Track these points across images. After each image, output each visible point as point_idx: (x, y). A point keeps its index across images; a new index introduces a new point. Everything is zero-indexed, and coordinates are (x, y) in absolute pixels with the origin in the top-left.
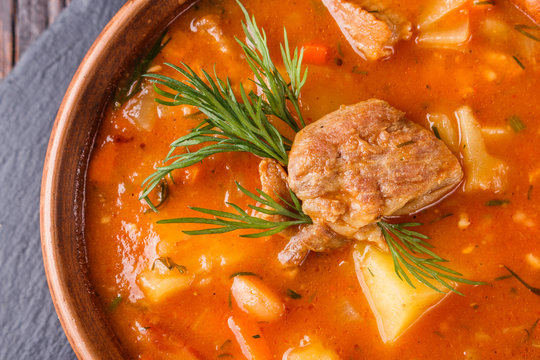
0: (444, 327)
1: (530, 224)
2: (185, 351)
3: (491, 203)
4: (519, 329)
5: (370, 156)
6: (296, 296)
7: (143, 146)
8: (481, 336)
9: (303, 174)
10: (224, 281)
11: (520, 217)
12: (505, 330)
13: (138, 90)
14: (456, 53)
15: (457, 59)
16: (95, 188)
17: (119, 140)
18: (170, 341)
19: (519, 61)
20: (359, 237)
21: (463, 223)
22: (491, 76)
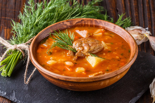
0: (103, 65)
1: (116, 53)
2: (57, 70)
3: (109, 52)
4: (116, 64)
5: (87, 41)
6: (76, 63)
7: (46, 48)
8: (110, 66)
9: (76, 44)
10: (63, 62)
11: (114, 53)
12: (114, 64)
13: (45, 42)
14: (100, 36)
15: (101, 37)
16: (38, 53)
17: (42, 48)
18: (54, 69)
19: (111, 37)
20: (86, 54)
21: (104, 54)
22: (107, 39)
